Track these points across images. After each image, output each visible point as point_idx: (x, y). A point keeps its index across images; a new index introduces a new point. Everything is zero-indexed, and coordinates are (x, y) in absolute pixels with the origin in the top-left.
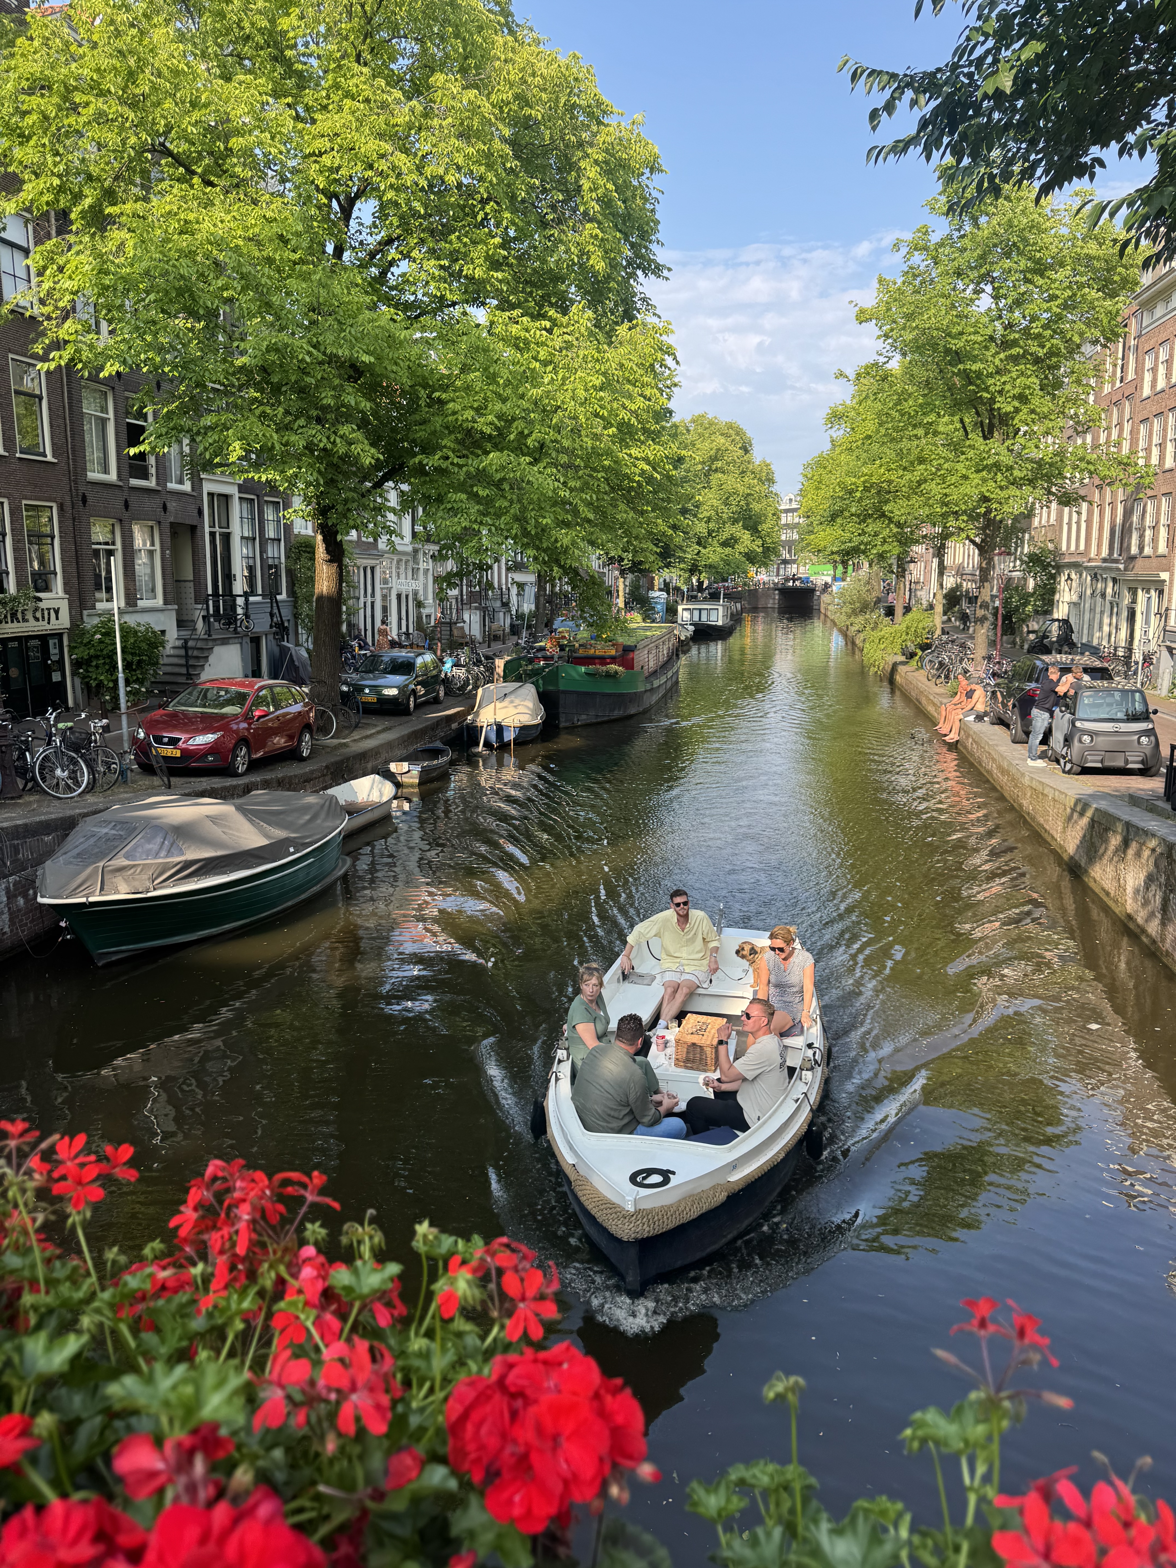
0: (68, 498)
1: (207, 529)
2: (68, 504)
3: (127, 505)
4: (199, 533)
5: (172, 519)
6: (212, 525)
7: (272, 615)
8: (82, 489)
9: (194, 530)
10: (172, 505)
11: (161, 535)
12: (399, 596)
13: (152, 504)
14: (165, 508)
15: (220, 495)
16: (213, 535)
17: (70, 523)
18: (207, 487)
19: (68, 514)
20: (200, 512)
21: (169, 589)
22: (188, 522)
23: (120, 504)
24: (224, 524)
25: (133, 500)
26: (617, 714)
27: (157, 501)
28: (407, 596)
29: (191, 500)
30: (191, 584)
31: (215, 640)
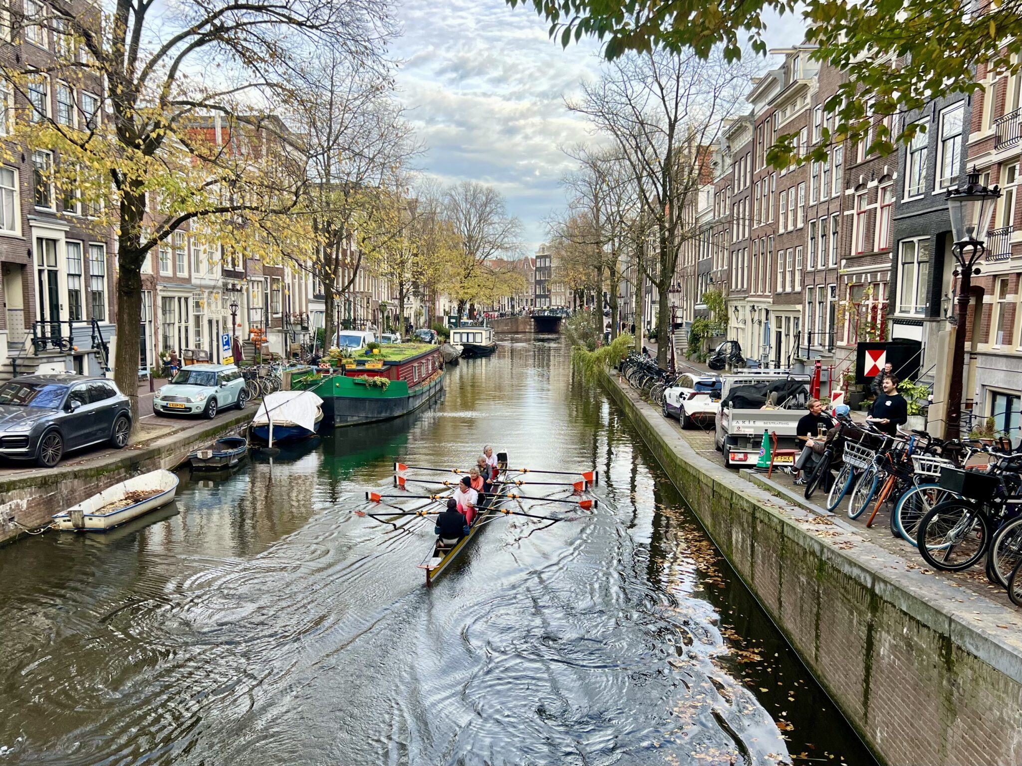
1: (36, 268)
4: (28, 270)
5: (3, 259)
6: (41, 264)
7: (93, 338)
9: (23, 268)
10: (3, 247)
12: (210, 322)
15: (47, 239)
16: (40, 272)
18: (36, 233)
20: (30, 253)
22: (19, 261)
24: (53, 263)
26: (384, 415)
28: (217, 322)
29: (21, 243)
30: (22, 313)
31: (41, 358)
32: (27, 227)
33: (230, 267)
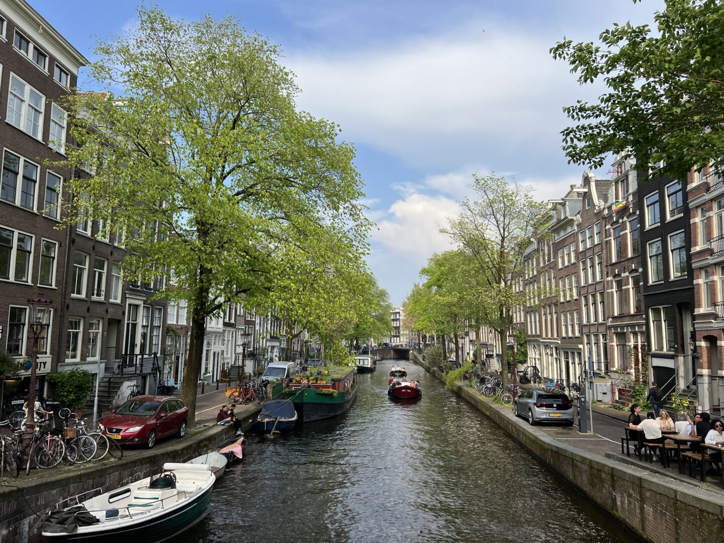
0: (59, 306)
1: (126, 322)
2: (59, 309)
3: (88, 310)
4: (122, 323)
5: (109, 317)
6: (129, 319)
7: (154, 364)
8: (67, 302)
9: (119, 322)
10: (110, 310)
11: (103, 324)
12: (214, 354)
13: (100, 310)
14: (107, 311)
15: (134, 305)
16: (128, 324)
17: (58, 319)
18: (128, 301)
19: (59, 314)
20: (124, 313)
21: (103, 352)
22: (117, 318)
23: (85, 309)
24: (134, 319)
25: (92, 307)
26: (332, 414)
27: (103, 308)
28: (218, 353)
29: (120, 307)
30: (114, 349)
31: (125, 378)
32: (124, 298)
33: (227, 320)
